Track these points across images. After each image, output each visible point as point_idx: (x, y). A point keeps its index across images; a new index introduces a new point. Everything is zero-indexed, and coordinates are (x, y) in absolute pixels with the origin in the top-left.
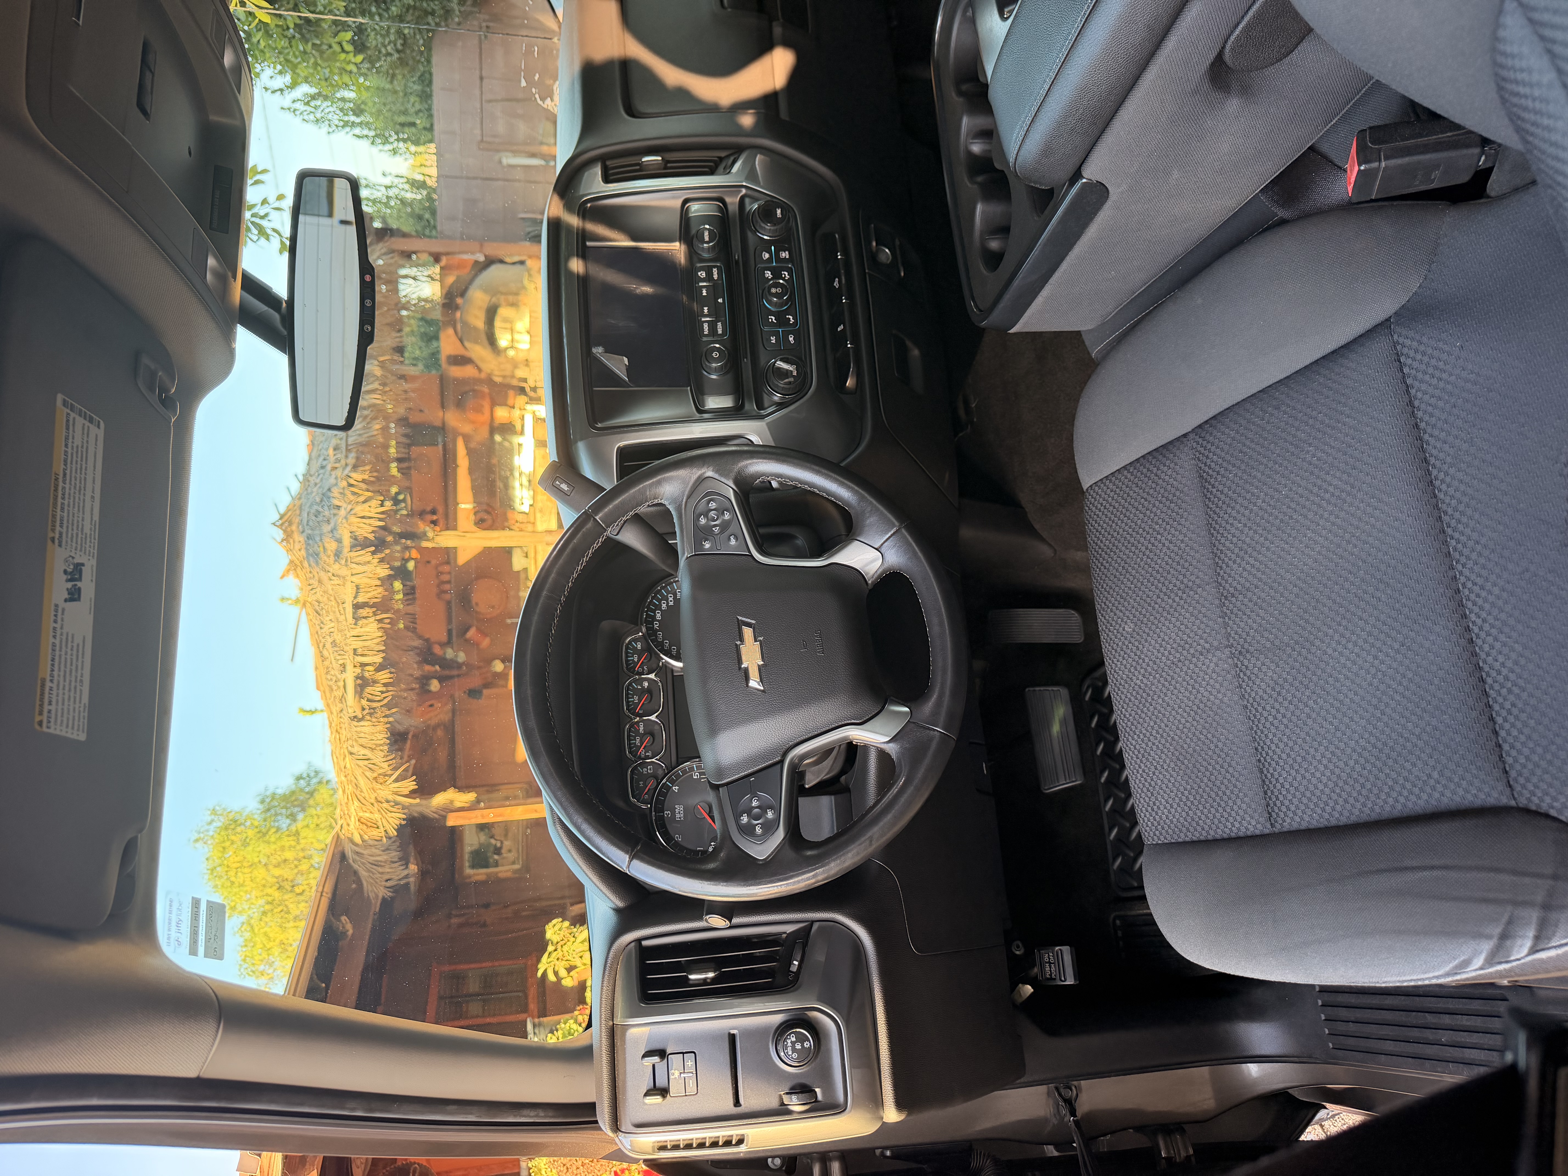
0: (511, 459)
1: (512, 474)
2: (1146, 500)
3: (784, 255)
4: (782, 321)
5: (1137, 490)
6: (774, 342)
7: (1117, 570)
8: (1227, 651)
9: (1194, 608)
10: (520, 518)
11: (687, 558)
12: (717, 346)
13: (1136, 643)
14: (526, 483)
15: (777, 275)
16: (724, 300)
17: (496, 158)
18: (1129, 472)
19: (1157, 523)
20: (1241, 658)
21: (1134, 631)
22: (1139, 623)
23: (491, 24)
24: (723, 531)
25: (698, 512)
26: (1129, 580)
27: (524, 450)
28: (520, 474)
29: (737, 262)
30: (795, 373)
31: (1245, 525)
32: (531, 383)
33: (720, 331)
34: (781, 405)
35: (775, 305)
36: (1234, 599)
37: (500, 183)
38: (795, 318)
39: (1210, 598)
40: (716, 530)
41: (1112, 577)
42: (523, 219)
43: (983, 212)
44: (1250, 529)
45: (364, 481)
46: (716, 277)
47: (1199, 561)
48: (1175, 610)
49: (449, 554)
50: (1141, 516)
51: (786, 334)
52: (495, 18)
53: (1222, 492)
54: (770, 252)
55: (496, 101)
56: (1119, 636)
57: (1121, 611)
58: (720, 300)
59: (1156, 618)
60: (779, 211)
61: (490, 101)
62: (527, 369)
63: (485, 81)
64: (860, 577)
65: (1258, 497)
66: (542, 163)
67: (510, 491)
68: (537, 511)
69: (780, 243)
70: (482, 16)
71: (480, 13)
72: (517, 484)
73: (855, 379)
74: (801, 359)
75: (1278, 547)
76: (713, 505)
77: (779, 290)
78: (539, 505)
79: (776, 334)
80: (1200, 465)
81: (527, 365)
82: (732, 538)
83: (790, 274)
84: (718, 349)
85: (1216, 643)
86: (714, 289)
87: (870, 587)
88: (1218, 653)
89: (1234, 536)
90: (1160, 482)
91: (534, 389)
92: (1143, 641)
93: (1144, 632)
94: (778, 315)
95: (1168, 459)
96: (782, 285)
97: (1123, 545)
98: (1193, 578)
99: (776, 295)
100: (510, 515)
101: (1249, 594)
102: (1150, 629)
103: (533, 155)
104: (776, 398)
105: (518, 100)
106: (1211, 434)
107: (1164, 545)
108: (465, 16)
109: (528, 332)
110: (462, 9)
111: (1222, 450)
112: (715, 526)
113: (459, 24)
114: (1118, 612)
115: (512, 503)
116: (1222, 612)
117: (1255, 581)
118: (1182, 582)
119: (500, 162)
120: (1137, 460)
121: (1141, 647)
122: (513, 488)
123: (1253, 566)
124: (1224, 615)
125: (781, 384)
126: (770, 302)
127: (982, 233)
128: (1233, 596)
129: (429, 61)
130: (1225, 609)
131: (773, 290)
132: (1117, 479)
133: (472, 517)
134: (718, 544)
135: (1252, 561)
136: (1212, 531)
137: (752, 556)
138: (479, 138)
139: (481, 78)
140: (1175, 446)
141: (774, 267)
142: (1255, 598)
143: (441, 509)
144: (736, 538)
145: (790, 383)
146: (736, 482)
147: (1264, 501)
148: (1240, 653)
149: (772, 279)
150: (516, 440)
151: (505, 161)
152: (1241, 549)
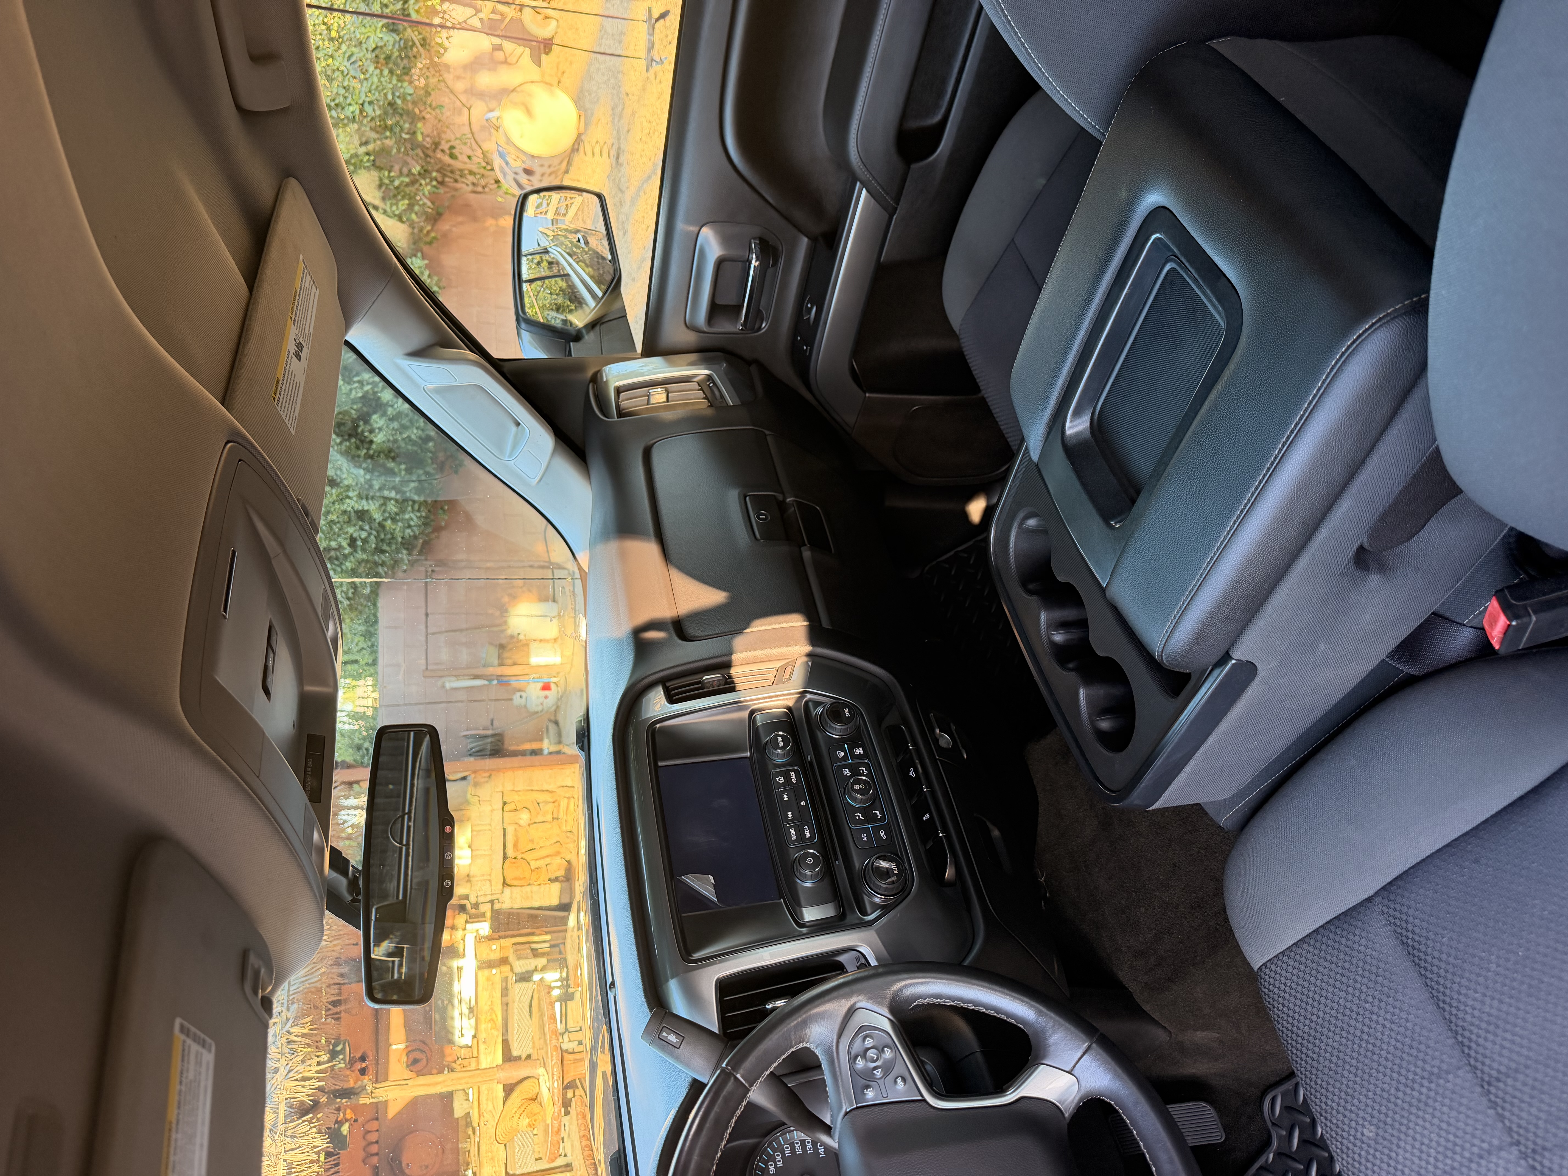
0: (451, 984)
1: (451, 1002)
2: (1342, 975)
3: (858, 751)
4: (869, 818)
5: (1327, 964)
6: (865, 839)
7: (1331, 1061)
8: (1514, 1150)
9: (1452, 1100)
10: (463, 1053)
11: (846, 1113)
12: (811, 851)
13: (1386, 1151)
14: (466, 1011)
15: (855, 772)
16: (806, 803)
17: (439, 683)
18: (1309, 945)
19: (1367, 1002)
20: (1538, 1158)
21: (1377, 1135)
22: (1381, 1125)
23: (436, 569)
24: (886, 1073)
25: (853, 1053)
26: (1350, 1072)
27: (464, 973)
28: (460, 1002)
29: (811, 763)
30: (896, 871)
31: (1484, 995)
32: (473, 899)
33: (808, 835)
34: (886, 909)
35: (861, 801)
36: (1501, 1085)
37: (443, 705)
38: (882, 812)
39: (1467, 1084)
40: (878, 1073)
41: (1326, 1071)
42: (465, 736)
43: (1087, 696)
44: (1493, 999)
45: (304, 1035)
46: (794, 780)
47: (1437, 1042)
48: (1426, 1104)
49: (379, 1108)
50: (1343, 994)
51: (876, 830)
52: (441, 563)
53: (1440, 960)
54: (844, 750)
55: (439, 633)
56: (1359, 1143)
57: (1351, 1111)
58: (803, 803)
59: (1403, 1116)
60: (847, 711)
61: (433, 634)
62: (469, 885)
63: (430, 617)
64: (1058, 1111)
65: (1490, 962)
66: (486, 682)
67: (449, 1021)
68: (480, 1042)
69: (854, 739)
70: (428, 563)
71: (426, 560)
72: (456, 1013)
73: (953, 870)
74: (897, 855)
75: (1537, 1016)
76: (869, 1042)
77: (862, 786)
78: (482, 1036)
79: (866, 831)
80: (1399, 931)
81: (469, 881)
82: (899, 1080)
83: (868, 769)
84: (813, 855)
85: (1496, 1142)
86: (795, 791)
87: (1068, 1121)
88: (1503, 1154)
89: (1474, 1009)
90: (1355, 953)
91: (476, 906)
92: (1394, 1148)
93: (1393, 1136)
94: (863, 811)
95: (1356, 927)
96: (865, 782)
97: (1329, 1030)
98: (1436, 1062)
99: (859, 792)
100: (448, 1050)
101: (1521, 1077)
102: (1400, 1131)
103: (476, 677)
104: (877, 900)
105: (461, 630)
106: (1403, 896)
107: (1384, 1026)
108: (412, 563)
109: (470, 847)
110: (410, 558)
111: (1424, 913)
112: (875, 1068)
113: (405, 571)
114: (1347, 1113)
115: (450, 1036)
116: (1490, 1100)
117: (1522, 1060)
118: (1424, 1070)
119: (444, 687)
120: (1316, 931)
121: (1393, 1155)
122: (452, 1018)
123: (1513, 1042)
124: (1494, 1105)
125: (883, 885)
126: (854, 799)
127: (1090, 716)
128: (1498, 1080)
129: (375, 605)
130: (1492, 1098)
131: (857, 787)
132: (1296, 954)
133: (404, 1059)
134: (883, 1090)
135: (1508, 1036)
136: (1442, 1005)
137: (924, 1100)
138: (424, 667)
139: (427, 615)
140: (1359, 913)
141: (850, 764)
142: (1530, 1081)
143: (371, 1055)
144: (904, 1080)
145: (893, 882)
146: (892, 1010)
147: (1498, 966)
148: (1534, 1151)
149: (851, 776)
150: (455, 963)
151: (448, 685)
152: (1489, 1023)
